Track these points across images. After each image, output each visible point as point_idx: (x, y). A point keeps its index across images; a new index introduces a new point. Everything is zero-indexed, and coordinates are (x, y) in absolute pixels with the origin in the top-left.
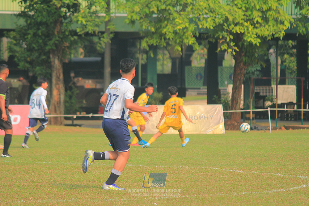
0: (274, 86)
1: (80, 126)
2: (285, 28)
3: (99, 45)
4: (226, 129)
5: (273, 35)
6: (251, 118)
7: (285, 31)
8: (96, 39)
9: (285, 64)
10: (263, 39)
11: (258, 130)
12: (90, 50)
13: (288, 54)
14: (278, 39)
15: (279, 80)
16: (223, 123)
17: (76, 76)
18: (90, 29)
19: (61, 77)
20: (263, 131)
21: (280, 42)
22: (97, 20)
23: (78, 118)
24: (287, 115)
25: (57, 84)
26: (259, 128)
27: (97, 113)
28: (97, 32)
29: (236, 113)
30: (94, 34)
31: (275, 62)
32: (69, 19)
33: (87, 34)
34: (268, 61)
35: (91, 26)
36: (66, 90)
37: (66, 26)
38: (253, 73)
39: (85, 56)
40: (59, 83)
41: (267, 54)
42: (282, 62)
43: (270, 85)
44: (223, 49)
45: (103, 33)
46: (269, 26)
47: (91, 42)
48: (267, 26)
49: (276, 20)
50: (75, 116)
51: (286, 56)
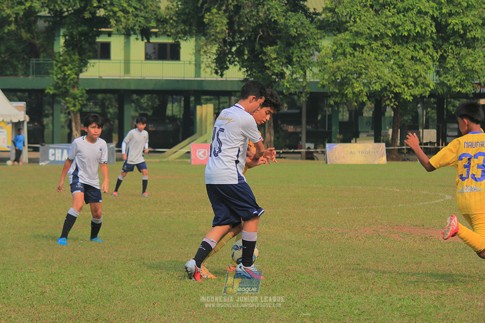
0: (421, 130)
1: (285, 158)
2: (430, 90)
3: (298, 102)
4: (387, 160)
5: (421, 94)
6: (405, 152)
7: (429, 91)
8: (296, 97)
9: (428, 115)
10: (414, 97)
11: (410, 161)
12: (292, 104)
13: (431, 108)
14: (425, 97)
15: (424, 126)
16: (386, 156)
17: (283, 122)
18: (292, 90)
19: (272, 124)
20: (413, 162)
21: (425, 99)
22: (297, 84)
23: (283, 153)
24: (430, 150)
25: (269, 128)
26: (411, 159)
27: (296, 149)
28: (297, 93)
29: (394, 149)
30: (295, 93)
31: (422, 113)
32: (277, 84)
33: (291, 94)
34: (417, 112)
35: (293, 88)
36: (275, 133)
37: (275, 88)
38: (407, 121)
39: (288, 109)
40: (270, 128)
41: (416, 108)
42: (426, 114)
43: (418, 129)
44: (387, 104)
45: (301, 93)
46: (419, 88)
47: (294, 100)
48: (417, 88)
49: (423, 83)
50: (281, 151)
51: (429, 109)
